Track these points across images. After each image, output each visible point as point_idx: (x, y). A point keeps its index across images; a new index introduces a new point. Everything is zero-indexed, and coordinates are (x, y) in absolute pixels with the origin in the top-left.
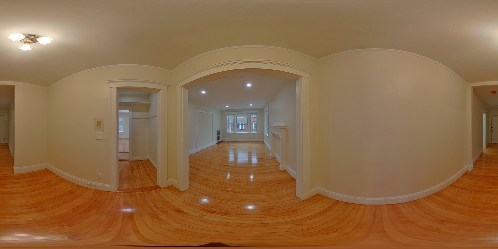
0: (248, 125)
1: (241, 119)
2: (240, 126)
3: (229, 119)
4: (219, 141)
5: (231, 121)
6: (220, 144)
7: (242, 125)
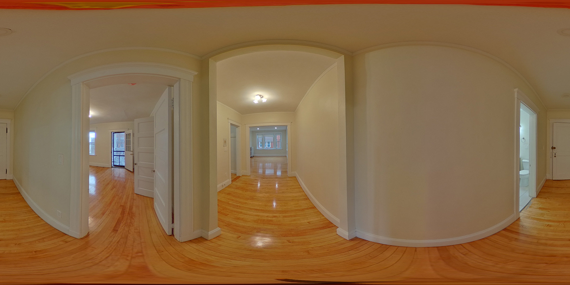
0: (274, 143)
1: (269, 138)
2: (267, 144)
3: (259, 138)
4: (251, 156)
5: (260, 140)
6: (252, 158)
7: (269, 143)
